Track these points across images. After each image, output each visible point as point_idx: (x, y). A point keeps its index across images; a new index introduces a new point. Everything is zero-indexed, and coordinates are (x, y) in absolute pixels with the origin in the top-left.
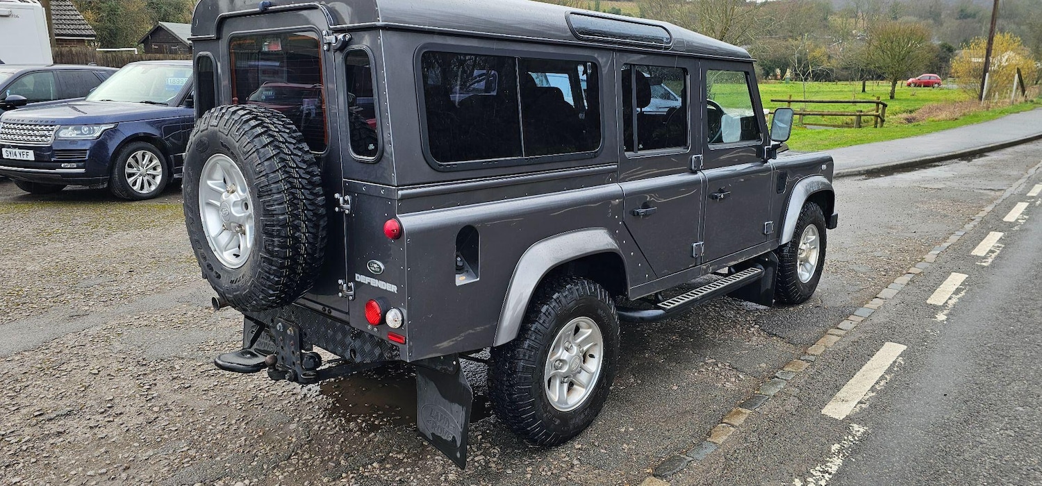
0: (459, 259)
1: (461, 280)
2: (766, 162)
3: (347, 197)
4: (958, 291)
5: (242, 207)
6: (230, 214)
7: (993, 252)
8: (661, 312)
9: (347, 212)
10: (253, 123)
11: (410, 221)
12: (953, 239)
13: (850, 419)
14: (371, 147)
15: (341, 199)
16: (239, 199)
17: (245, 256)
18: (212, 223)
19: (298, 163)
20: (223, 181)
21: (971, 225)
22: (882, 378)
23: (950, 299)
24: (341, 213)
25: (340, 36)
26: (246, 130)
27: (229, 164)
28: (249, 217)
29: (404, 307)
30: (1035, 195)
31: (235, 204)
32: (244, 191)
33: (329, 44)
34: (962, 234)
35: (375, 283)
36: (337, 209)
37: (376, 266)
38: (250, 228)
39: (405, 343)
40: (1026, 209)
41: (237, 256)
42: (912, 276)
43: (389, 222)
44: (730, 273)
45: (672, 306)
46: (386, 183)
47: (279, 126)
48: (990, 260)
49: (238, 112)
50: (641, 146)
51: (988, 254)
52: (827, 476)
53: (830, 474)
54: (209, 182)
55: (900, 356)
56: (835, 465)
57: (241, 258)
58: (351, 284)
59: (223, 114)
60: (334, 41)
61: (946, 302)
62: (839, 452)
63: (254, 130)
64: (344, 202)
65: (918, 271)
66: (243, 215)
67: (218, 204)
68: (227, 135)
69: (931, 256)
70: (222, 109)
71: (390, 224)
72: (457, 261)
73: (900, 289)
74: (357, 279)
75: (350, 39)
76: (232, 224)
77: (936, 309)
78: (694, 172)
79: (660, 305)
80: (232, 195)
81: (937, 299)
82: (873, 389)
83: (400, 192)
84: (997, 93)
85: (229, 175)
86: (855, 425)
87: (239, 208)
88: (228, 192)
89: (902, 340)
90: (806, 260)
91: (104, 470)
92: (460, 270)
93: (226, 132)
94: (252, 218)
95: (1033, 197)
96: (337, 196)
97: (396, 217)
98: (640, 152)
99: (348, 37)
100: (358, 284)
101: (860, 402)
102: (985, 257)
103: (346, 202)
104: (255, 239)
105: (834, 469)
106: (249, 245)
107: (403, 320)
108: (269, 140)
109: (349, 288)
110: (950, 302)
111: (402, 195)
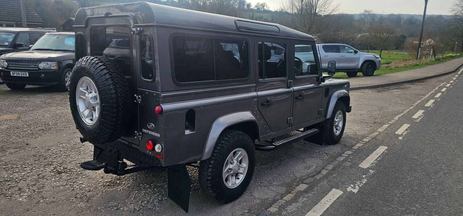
0: (187, 123)
1: (187, 132)
2: (320, 83)
3: (140, 96)
4: (406, 130)
5: (94, 100)
6: (89, 102)
7: (420, 117)
8: (274, 147)
9: (140, 102)
10: (100, 64)
11: (166, 107)
12: (405, 112)
13: (368, 168)
14: (151, 75)
15: (137, 97)
16: (94, 96)
17: (95, 121)
18: (81, 106)
19: (119, 81)
20: (86, 88)
21: (412, 107)
22: (380, 156)
23: (404, 132)
24: (137, 103)
25: (138, 29)
26: (97, 67)
27: (89, 81)
28: (98, 104)
29: (163, 143)
30: (437, 97)
31: (92, 98)
32: (96, 92)
33: (134, 32)
34: (408, 110)
35: (150, 132)
36: (135, 101)
37: (151, 125)
38: (98, 108)
39: (163, 158)
40: (434, 102)
41: (92, 120)
42: (389, 125)
43: (157, 107)
44: (304, 131)
45: (279, 144)
46: (157, 90)
47: (111, 66)
48: (419, 120)
49: (94, 59)
50: (266, 77)
51: (418, 117)
52: (362, 184)
53: (363, 183)
54: (81, 89)
55: (386, 150)
56: (364, 181)
57: (93, 121)
58: (140, 133)
59: (88, 60)
60: (136, 31)
61: (402, 133)
62: (365, 178)
63: (101, 67)
64: (138, 98)
65: (392, 123)
66: (95, 102)
67: (84, 98)
68: (89, 69)
69: (397, 118)
70: (87, 58)
71: (157, 108)
72: (186, 124)
73: (385, 129)
74: (143, 131)
75: (143, 30)
76: (90, 107)
77: (399, 136)
78: (289, 88)
79: (273, 144)
80: (90, 94)
81: (399, 132)
82: (376, 160)
83: (162, 95)
84: (424, 57)
85: (90, 86)
86: (371, 170)
87: (93, 100)
88: (89, 92)
89: (386, 145)
90: (337, 126)
91: (110, 180)
92: (187, 128)
93: (89, 68)
94: (99, 104)
95: (437, 98)
96: (135, 95)
97: (160, 105)
98: (266, 79)
99: (142, 29)
100: (144, 133)
101: (372, 164)
102: (417, 119)
103: (139, 98)
104: (100, 113)
105: (364, 182)
106: (97, 116)
107: (162, 149)
108: (107, 71)
109: (140, 135)
110: (404, 133)
111: (163, 96)
